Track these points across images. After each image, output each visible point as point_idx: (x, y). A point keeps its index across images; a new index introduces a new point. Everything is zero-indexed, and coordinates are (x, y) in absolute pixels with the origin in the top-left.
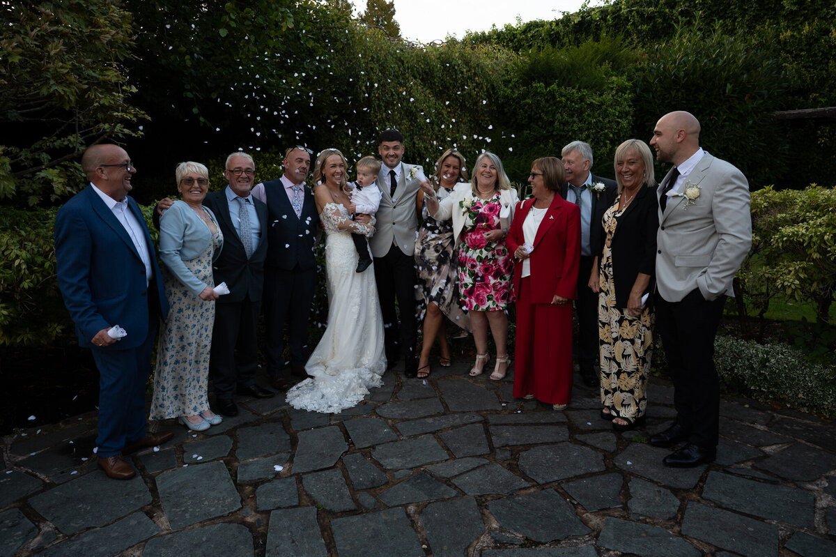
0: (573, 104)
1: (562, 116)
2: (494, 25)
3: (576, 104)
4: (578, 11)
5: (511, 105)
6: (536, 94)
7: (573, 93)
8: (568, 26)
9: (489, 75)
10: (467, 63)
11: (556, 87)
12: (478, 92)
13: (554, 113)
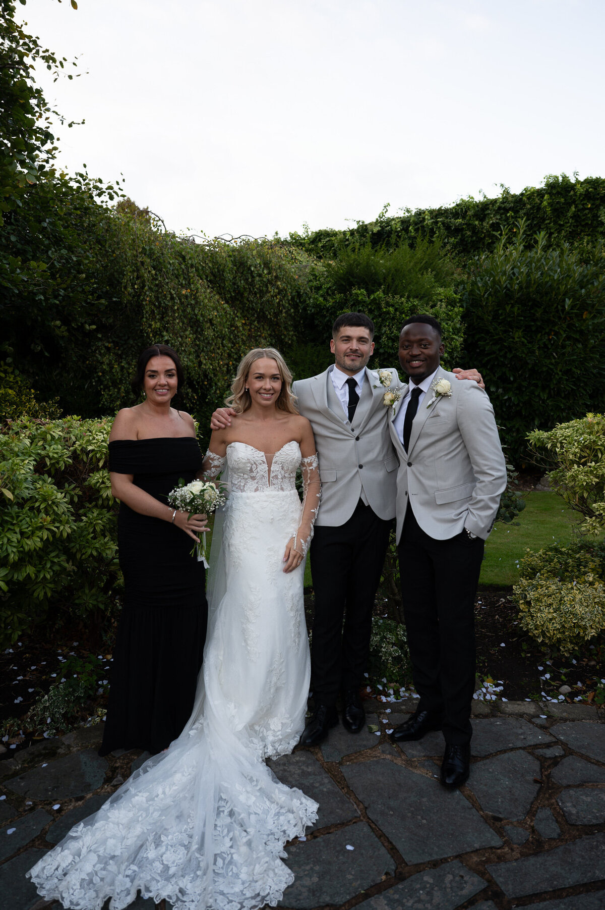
0: (404, 316)
1: (390, 329)
2: (277, 233)
3: (406, 316)
4: (374, 221)
5: (325, 316)
6: (357, 303)
7: (402, 303)
8: (365, 236)
9: (294, 280)
10: (267, 264)
11: (381, 295)
12: (281, 300)
13: (380, 327)
